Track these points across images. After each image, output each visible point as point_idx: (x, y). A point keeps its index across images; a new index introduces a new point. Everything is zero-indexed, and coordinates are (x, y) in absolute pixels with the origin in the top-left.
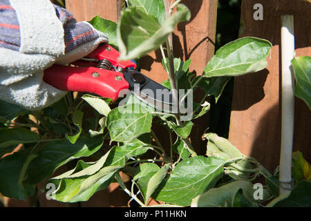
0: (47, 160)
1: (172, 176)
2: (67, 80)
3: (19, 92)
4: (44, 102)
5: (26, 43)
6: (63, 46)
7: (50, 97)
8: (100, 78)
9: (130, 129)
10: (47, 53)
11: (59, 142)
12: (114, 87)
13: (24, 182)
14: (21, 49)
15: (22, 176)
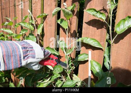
0: (36, 77)
1: (64, 84)
2: (44, 63)
3: (34, 67)
4: (39, 68)
5: (36, 57)
6: (44, 57)
7: (40, 67)
8: (51, 62)
9: (58, 71)
10: (40, 58)
11: (39, 73)
12: (54, 64)
13: (31, 82)
14: (36, 58)
15: (31, 81)
